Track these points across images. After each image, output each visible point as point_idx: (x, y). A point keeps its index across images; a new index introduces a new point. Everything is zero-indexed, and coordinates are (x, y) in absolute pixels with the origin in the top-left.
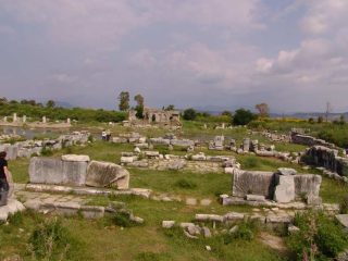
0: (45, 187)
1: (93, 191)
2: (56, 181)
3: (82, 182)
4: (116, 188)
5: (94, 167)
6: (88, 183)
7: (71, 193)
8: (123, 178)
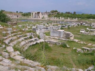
0: (53, 37)
1: (64, 39)
2: (56, 36)
3: (62, 37)
4: (70, 39)
5: (65, 33)
6: (63, 37)
7: (59, 39)
8: (72, 36)
